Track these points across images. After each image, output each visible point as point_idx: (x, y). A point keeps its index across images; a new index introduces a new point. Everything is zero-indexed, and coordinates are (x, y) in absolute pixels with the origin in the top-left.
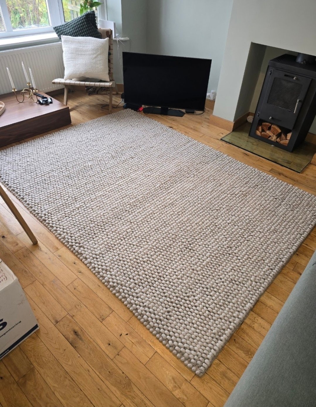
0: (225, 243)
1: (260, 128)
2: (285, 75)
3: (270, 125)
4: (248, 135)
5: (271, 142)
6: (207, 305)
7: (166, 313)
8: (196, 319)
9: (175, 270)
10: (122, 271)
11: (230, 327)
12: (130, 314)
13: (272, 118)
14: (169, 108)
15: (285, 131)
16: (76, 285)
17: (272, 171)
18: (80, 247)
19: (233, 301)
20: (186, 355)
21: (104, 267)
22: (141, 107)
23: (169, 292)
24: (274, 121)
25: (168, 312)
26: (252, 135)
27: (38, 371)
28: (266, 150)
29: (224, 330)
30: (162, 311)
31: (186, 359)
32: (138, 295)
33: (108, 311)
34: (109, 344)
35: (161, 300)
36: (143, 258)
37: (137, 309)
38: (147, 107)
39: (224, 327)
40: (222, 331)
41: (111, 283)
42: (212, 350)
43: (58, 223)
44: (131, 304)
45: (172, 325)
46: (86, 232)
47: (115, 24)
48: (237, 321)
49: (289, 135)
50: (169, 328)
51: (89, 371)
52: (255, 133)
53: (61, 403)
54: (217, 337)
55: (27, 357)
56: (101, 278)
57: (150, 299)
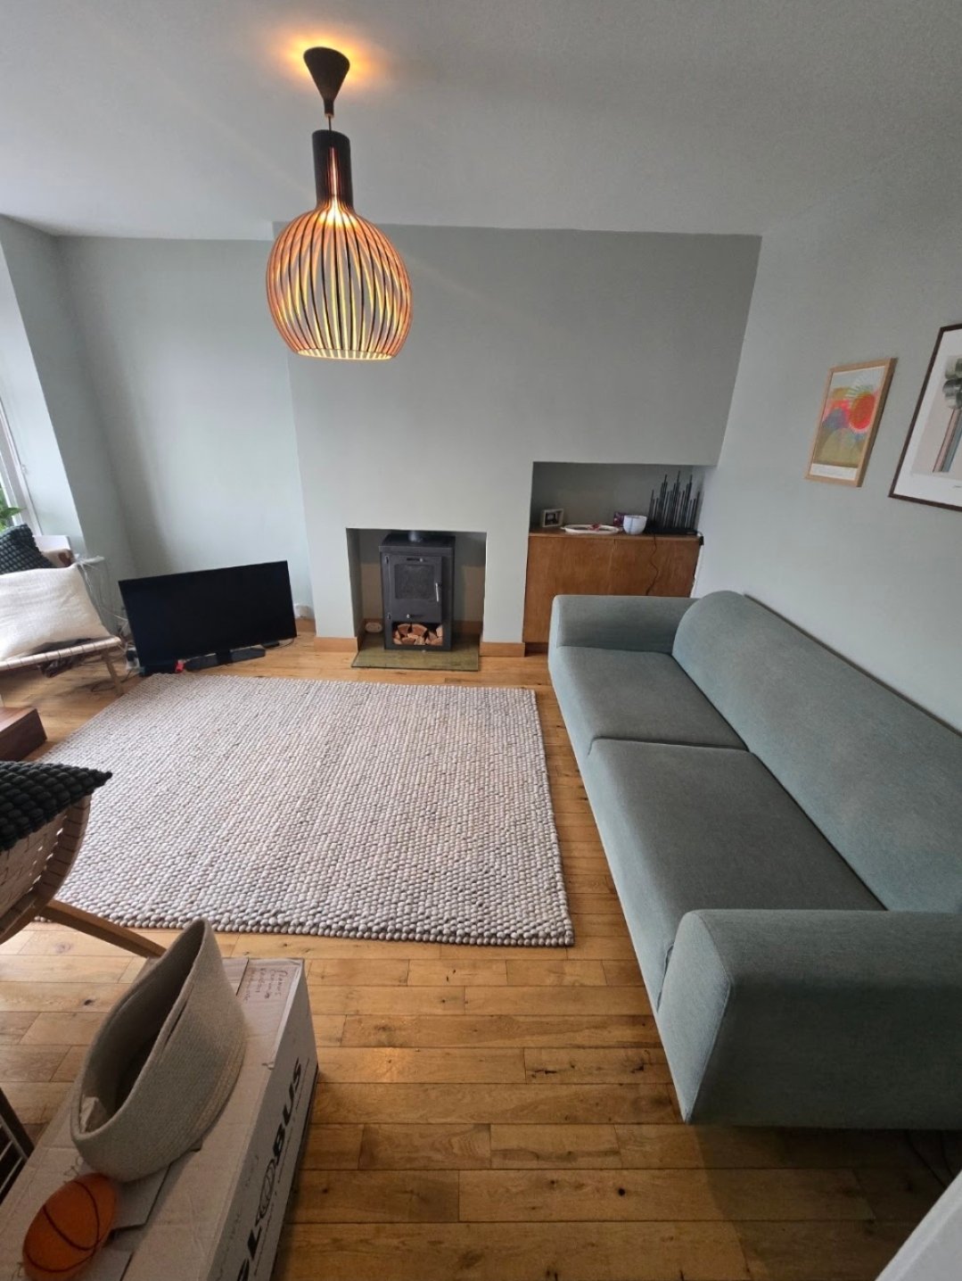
0: (472, 787)
1: (397, 633)
2: (409, 559)
3: (409, 625)
4: (383, 649)
5: (419, 648)
6: (515, 867)
7: (480, 909)
8: (516, 889)
9: (444, 854)
10: (374, 903)
11: (556, 870)
12: (436, 945)
13: (411, 616)
14: (232, 651)
15: (432, 627)
16: (319, 971)
17: (447, 681)
18: (275, 915)
19: (535, 843)
20: (541, 934)
21: (343, 916)
22: (177, 663)
23: (461, 884)
24: (415, 618)
25: (481, 905)
26: (390, 646)
27: (375, 1123)
28: (417, 659)
29: (553, 878)
30: (472, 911)
31: (545, 939)
32: (426, 914)
33: (402, 967)
34: (444, 1001)
35: (460, 899)
36: (389, 868)
37: (440, 932)
38: (188, 660)
39: (551, 876)
40: (552, 881)
41: (375, 928)
42: (562, 907)
43: (194, 908)
44: (428, 932)
45: (499, 916)
46: (264, 889)
47: (69, 539)
48: (557, 860)
49: (440, 631)
50: (499, 922)
51: (448, 1054)
52: (393, 643)
53: (450, 1124)
54: (553, 890)
55: (340, 1123)
56: (352, 934)
57: (446, 908)
